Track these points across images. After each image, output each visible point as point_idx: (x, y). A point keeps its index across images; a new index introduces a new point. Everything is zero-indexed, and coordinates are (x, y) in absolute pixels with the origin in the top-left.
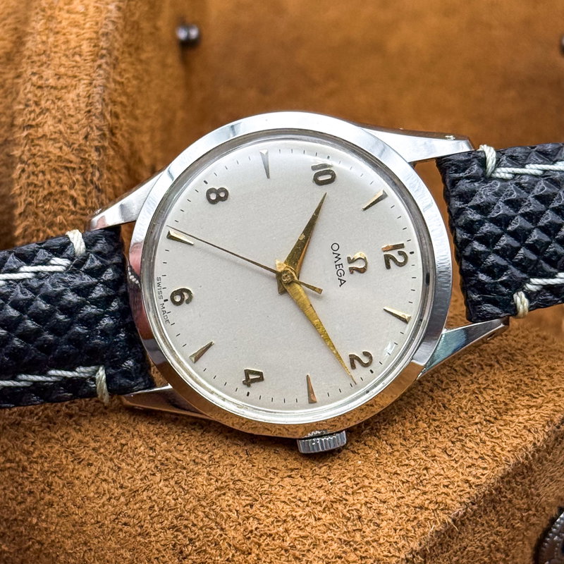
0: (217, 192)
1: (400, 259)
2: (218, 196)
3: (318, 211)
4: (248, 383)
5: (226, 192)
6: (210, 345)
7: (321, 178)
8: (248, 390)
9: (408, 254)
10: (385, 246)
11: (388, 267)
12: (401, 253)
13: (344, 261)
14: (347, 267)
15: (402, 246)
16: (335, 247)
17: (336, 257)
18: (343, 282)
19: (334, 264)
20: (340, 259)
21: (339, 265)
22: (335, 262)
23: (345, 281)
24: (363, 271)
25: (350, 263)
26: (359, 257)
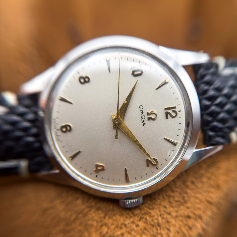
0: (84, 78)
1: (174, 114)
2: (84, 80)
3: (133, 89)
4: (97, 171)
5: (88, 78)
6: (79, 152)
7: (136, 73)
8: (97, 174)
9: (178, 111)
10: (166, 108)
11: (167, 118)
12: (174, 111)
13: (145, 114)
14: (147, 117)
15: (175, 108)
16: (141, 107)
17: (141, 112)
18: (144, 124)
19: (141, 116)
20: (143, 113)
21: (143, 116)
22: (141, 115)
23: (145, 124)
24: (154, 119)
25: (148, 115)
26: (153, 113)
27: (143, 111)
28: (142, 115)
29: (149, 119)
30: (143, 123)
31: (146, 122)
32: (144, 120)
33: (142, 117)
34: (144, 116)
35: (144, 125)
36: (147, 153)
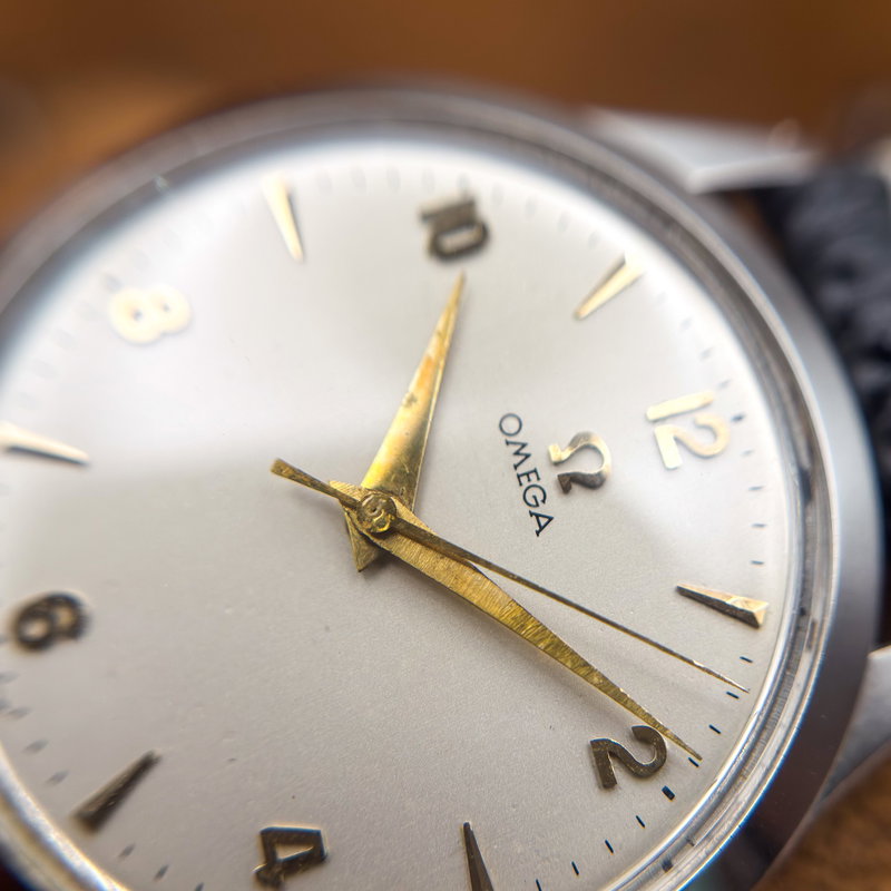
4: (272, 874)
6: (146, 765)
7: (451, 242)
13: (539, 461)
14: (549, 479)
16: (511, 425)
17: (517, 453)
18: (543, 521)
19: (514, 474)
20: (527, 456)
21: (527, 474)
22: (516, 467)
23: (550, 519)
24: (598, 482)
25: (558, 464)
26: (583, 445)
27: (524, 445)
28: (521, 470)
29: (569, 483)
30: (538, 516)
31: (555, 504)
32: (540, 498)
33: (524, 479)
34: (533, 476)
35: (542, 528)
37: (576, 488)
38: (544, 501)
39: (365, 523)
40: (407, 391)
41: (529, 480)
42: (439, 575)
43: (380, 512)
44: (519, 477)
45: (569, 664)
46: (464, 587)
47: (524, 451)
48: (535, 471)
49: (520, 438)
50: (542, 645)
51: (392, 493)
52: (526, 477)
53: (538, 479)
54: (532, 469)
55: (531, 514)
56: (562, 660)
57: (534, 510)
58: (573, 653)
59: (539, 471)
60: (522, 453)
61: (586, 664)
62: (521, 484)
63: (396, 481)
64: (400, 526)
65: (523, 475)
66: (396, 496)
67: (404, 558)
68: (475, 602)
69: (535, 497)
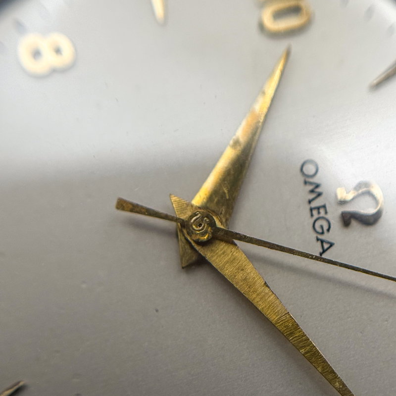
13: (329, 199)
16: (309, 169)
17: (312, 191)
18: (326, 246)
19: (308, 207)
20: (319, 195)
21: (318, 208)
22: (310, 202)
23: (331, 245)
24: (371, 221)
25: (343, 203)
26: (364, 191)
27: (318, 186)
28: (314, 205)
29: (350, 218)
30: (322, 242)
32: (326, 228)
33: (315, 212)
34: (322, 211)
35: (324, 251)
36: (344, 385)
37: (354, 223)
38: (328, 230)
39: (193, 236)
40: (235, 135)
41: (319, 213)
42: (237, 283)
43: (204, 226)
44: (311, 210)
45: (320, 369)
46: (254, 296)
47: (318, 190)
48: (324, 207)
49: (315, 180)
50: (303, 351)
51: (214, 211)
52: (317, 210)
53: (326, 213)
54: (322, 204)
55: (318, 239)
56: (316, 365)
57: (320, 237)
58: (325, 361)
59: (327, 207)
60: (316, 191)
61: (333, 372)
62: (312, 215)
63: (218, 203)
64: (220, 234)
65: (315, 208)
66: (217, 215)
67: (214, 265)
68: (260, 308)
69: (322, 227)
